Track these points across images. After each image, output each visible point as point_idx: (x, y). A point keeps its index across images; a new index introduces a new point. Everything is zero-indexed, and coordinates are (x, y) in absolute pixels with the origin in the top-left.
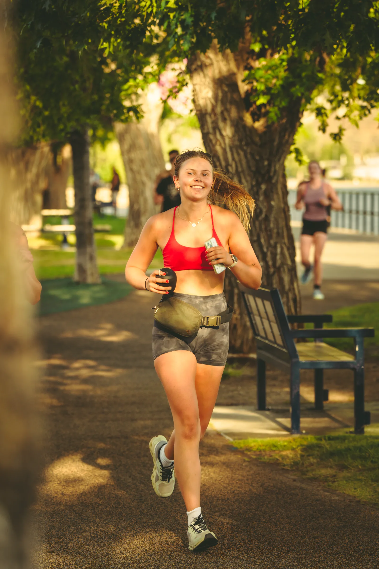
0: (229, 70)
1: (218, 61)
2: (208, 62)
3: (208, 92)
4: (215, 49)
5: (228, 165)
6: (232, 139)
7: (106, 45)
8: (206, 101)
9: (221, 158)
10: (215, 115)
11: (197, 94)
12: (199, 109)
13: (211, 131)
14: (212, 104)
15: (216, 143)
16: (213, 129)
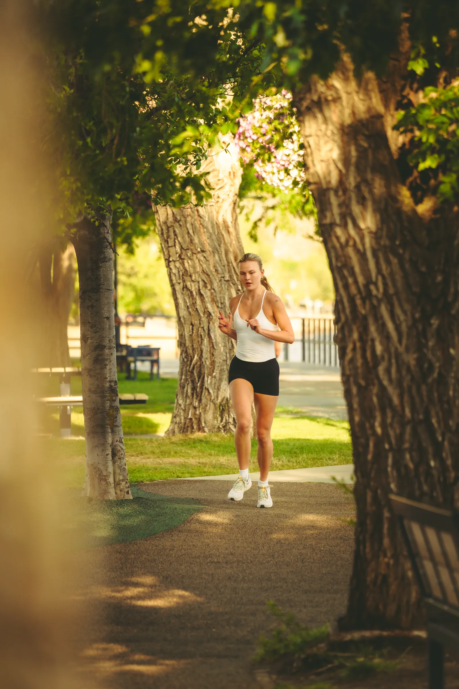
0: (369, 109)
1: (348, 93)
2: (330, 95)
3: (331, 150)
4: (344, 71)
5: (369, 281)
6: (376, 236)
7: (146, 66)
8: (328, 166)
9: (357, 269)
10: (345, 191)
11: (312, 153)
12: (316, 180)
13: (338, 221)
14: (340, 171)
15: (347, 241)
16: (343, 216)
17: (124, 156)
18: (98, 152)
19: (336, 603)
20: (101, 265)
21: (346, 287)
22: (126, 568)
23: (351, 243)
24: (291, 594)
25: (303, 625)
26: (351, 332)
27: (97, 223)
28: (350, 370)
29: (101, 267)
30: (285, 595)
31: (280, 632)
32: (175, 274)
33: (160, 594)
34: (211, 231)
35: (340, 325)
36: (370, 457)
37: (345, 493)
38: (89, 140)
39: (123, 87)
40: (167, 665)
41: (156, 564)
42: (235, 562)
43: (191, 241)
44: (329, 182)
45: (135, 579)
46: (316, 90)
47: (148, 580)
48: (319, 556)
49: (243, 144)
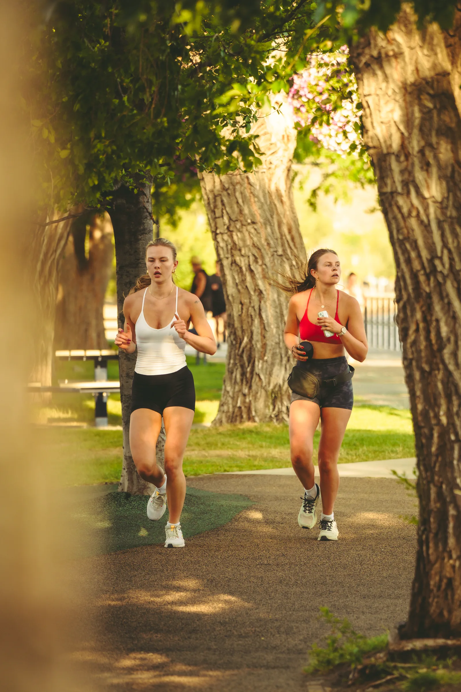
0: (434, 66)
1: (412, 48)
2: (391, 49)
3: (392, 111)
4: (406, 23)
5: (433, 256)
6: (442, 206)
7: (186, 16)
8: (389, 128)
9: (421, 242)
10: (407, 156)
11: (371, 114)
12: (376, 143)
13: (399, 189)
14: (402, 134)
15: (410, 213)
16: (405, 184)
17: (165, 116)
18: (135, 112)
19: (398, 609)
20: (140, 237)
21: (409, 261)
22: (167, 570)
23: (414, 213)
24: (348, 599)
25: (361, 633)
26: (413, 311)
27: (136, 191)
28: (413, 353)
29: (141, 239)
30: (341, 601)
31: (334, 641)
32: (222, 248)
33: (204, 599)
34: (262, 200)
35: (401, 304)
36: (434, 449)
37: (408, 489)
38: (125, 98)
39: (163, 41)
40: (211, 676)
41: (200, 566)
42: (287, 564)
43: (241, 212)
44: (391, 146)
45: (176, 583)
46: (376, 45)
47: (192, 583)
48: (379, 557)
49: (297, 104)
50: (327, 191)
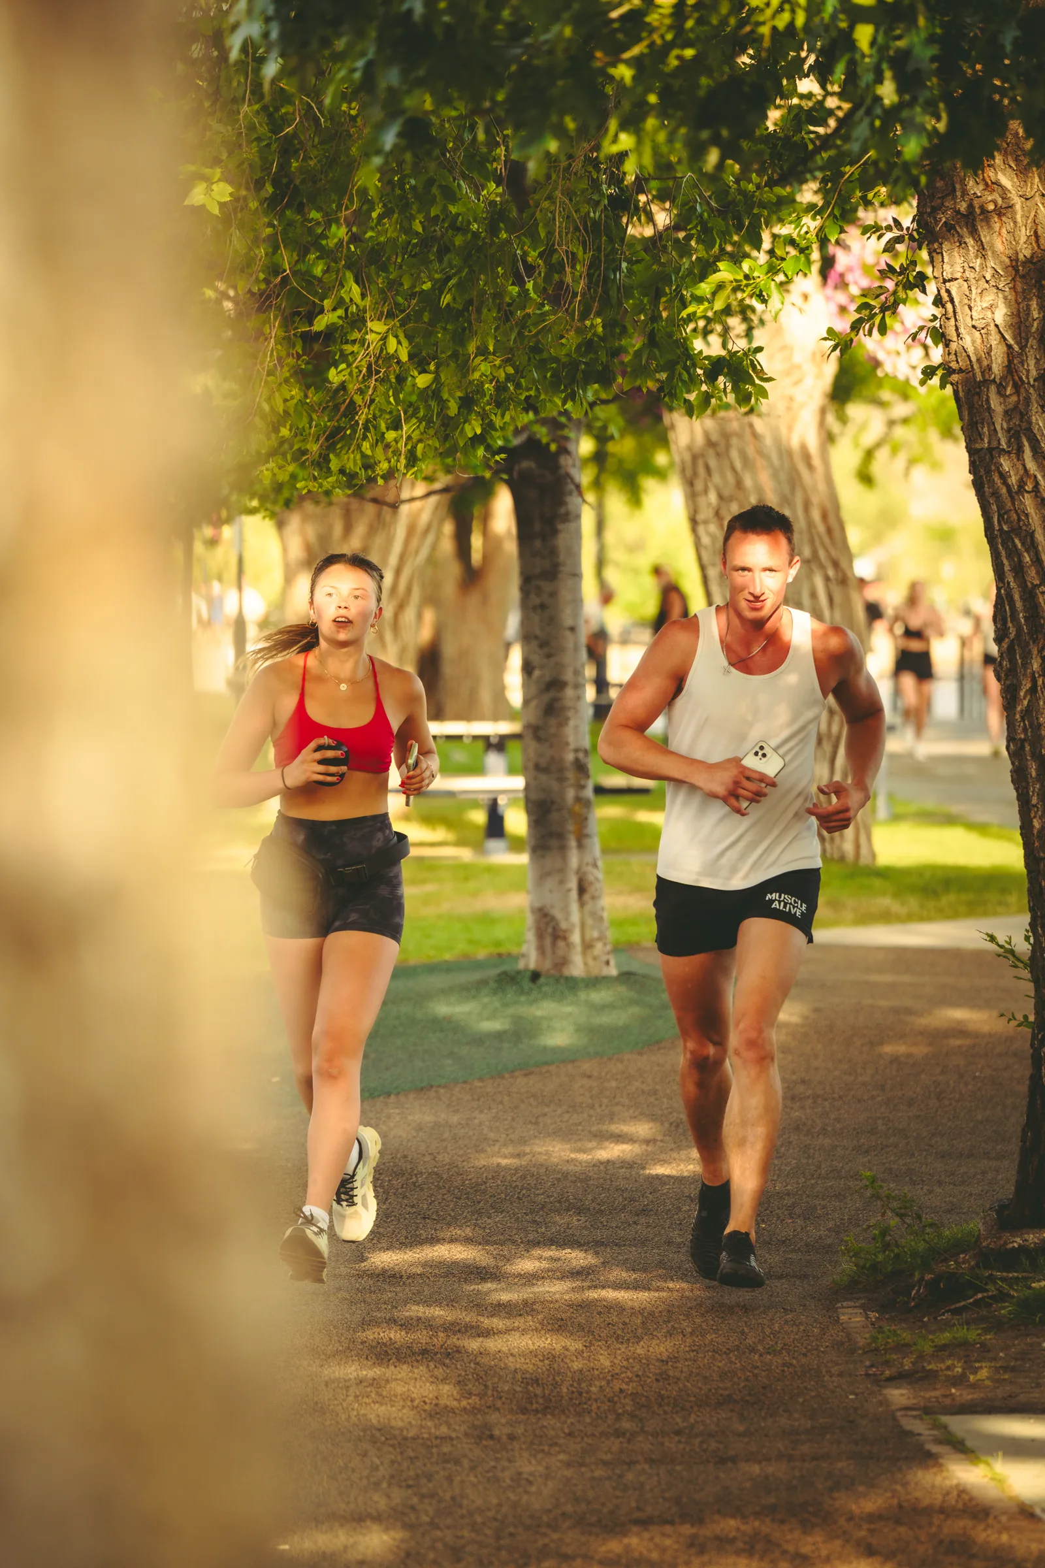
1: (1027, 198)
2: (991, 200)
3: (992, 307)
4: (1015, 154)
8: (986, 337)
10: (1018, 385)
11: (955, 312)
12: (963, 364)
13: (1004, 445)
14: (1009, 347)
15: (1022, 484)
16: (1014, 435)
17: (598, 314)
18: (547, 308)
19: (1000, 1177)
20: (559, 527)
21: (1019, 570)
22: (601, 1106)
23: (1029, 487)
24: (914, 1159)
25: (928, 1218)
26: (1026, 656)
27: (553, 447)
28: (1025, 730)
29: (561, 531)
30: (901, 1162)
31: (884, 1232)
32: (706, 548)
33: (663, 1156)
34: (776, 462)
35: (1005, 645)
37: (1016, 966)
38: (530, 286)
39: (595, 185)
40: (670, 1290)
41: (657, 1099)
42: (809, 1097)
43: (739, 484)
44: (989, 368)
45: (616, 1128)
46: (965, 192)
47: (643, 1129)
48: (970, 1087)
49: (841, 298)
50: (895, 451)
